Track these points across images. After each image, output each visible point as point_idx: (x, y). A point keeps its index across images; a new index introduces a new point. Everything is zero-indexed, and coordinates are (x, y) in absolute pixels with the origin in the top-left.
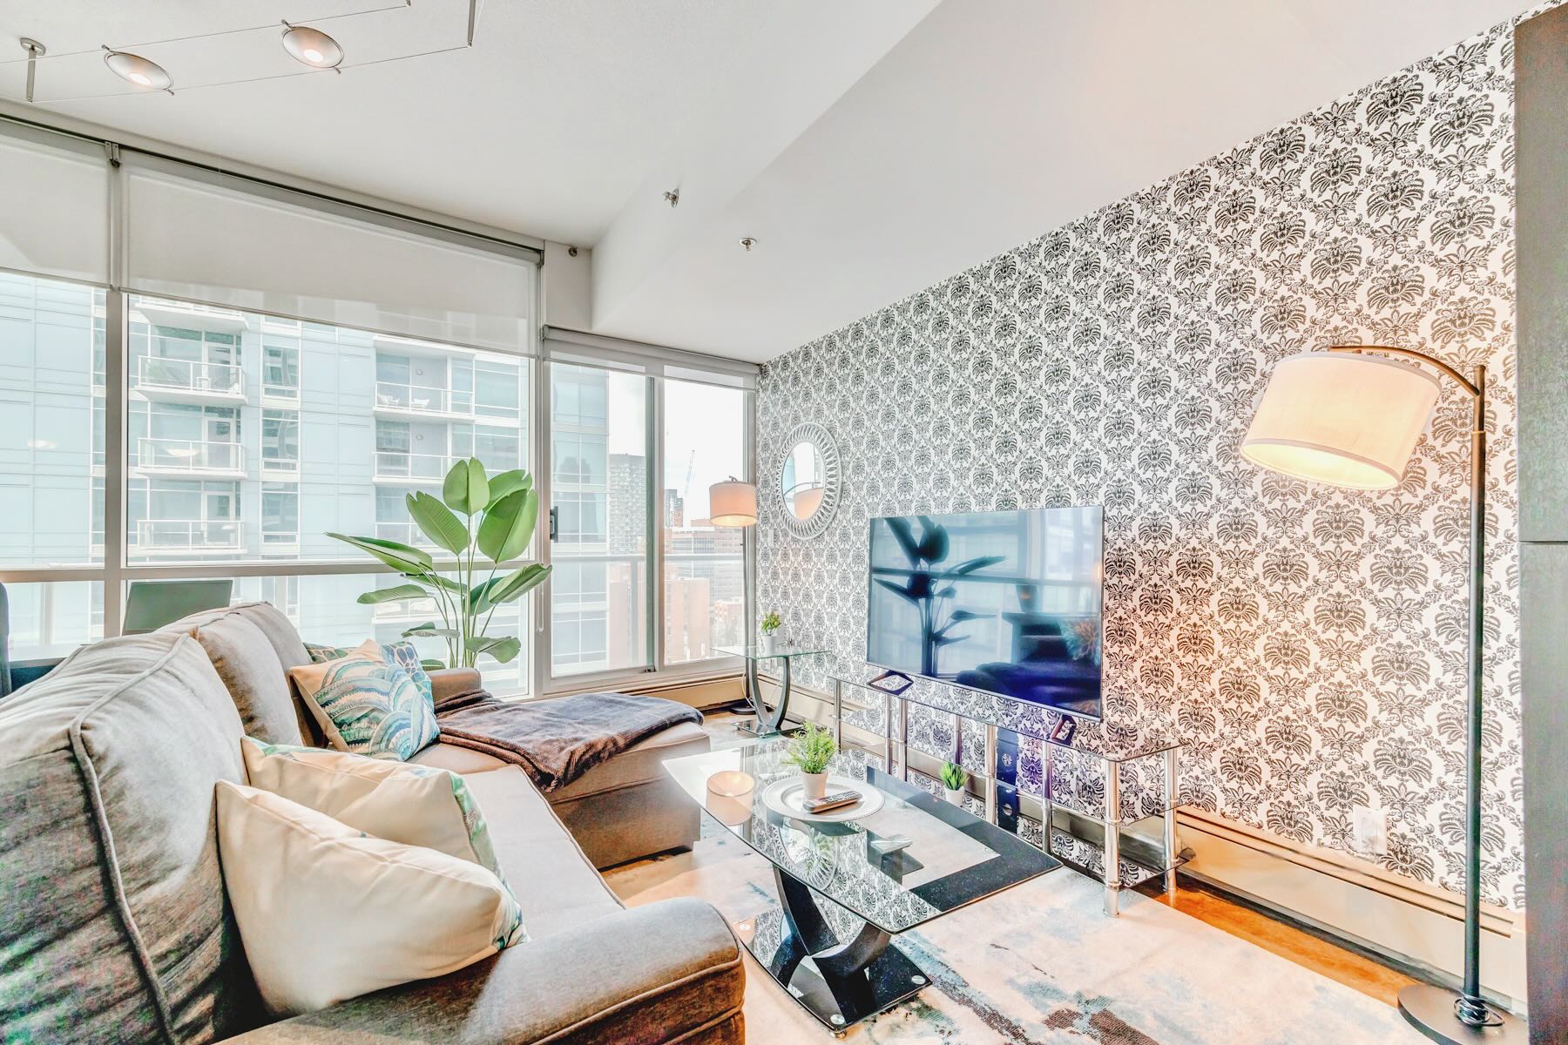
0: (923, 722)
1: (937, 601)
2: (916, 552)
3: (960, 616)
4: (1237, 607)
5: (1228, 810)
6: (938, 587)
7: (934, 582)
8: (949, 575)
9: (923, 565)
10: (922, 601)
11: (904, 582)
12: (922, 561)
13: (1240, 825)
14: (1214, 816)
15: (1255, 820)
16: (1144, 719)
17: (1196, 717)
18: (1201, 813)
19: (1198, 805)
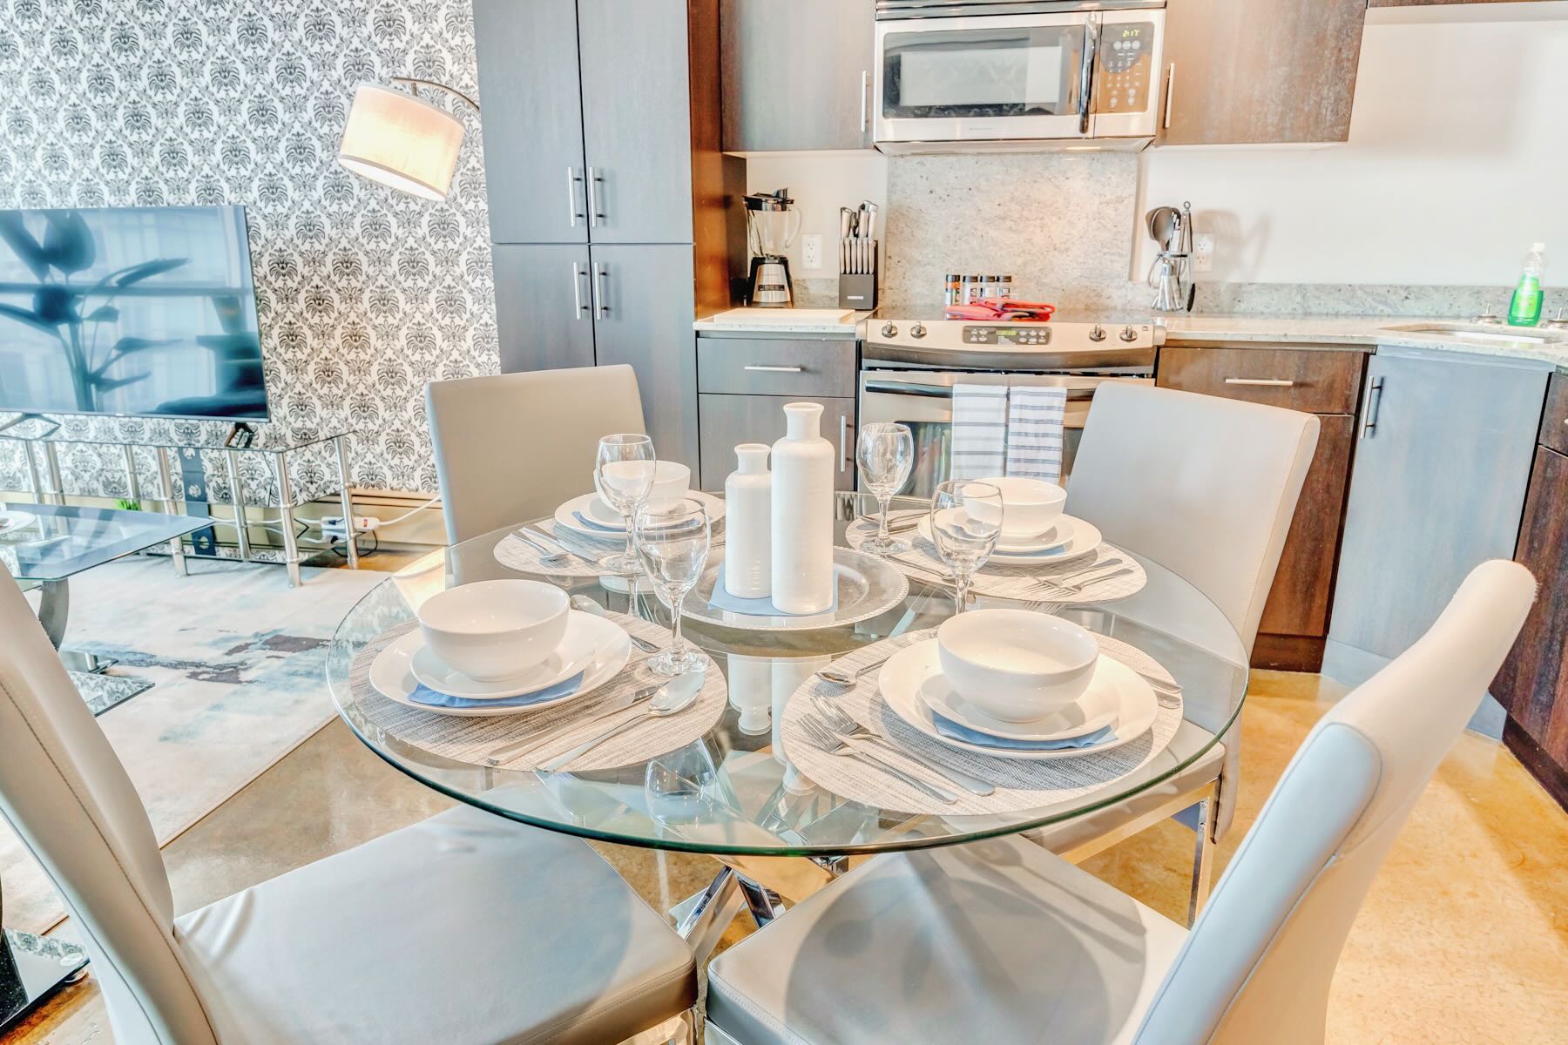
0: (86, 476)
1: (87, 328)
2: (41, 257)
3: (129, 346)
4: (384, 302)
5: (395, 484)
6: (86, 307)
7: (80, 300)
8: (101, 289)
9: (56, 276)
10: (64, 328)
11: (27, 302)
12: (53, 269)
13: (404, 493)
14: (386, 492)
15: (413, 486)
16: (323, 419)
17: (364, 408)
18: (376, 492)
19: (373, 486)
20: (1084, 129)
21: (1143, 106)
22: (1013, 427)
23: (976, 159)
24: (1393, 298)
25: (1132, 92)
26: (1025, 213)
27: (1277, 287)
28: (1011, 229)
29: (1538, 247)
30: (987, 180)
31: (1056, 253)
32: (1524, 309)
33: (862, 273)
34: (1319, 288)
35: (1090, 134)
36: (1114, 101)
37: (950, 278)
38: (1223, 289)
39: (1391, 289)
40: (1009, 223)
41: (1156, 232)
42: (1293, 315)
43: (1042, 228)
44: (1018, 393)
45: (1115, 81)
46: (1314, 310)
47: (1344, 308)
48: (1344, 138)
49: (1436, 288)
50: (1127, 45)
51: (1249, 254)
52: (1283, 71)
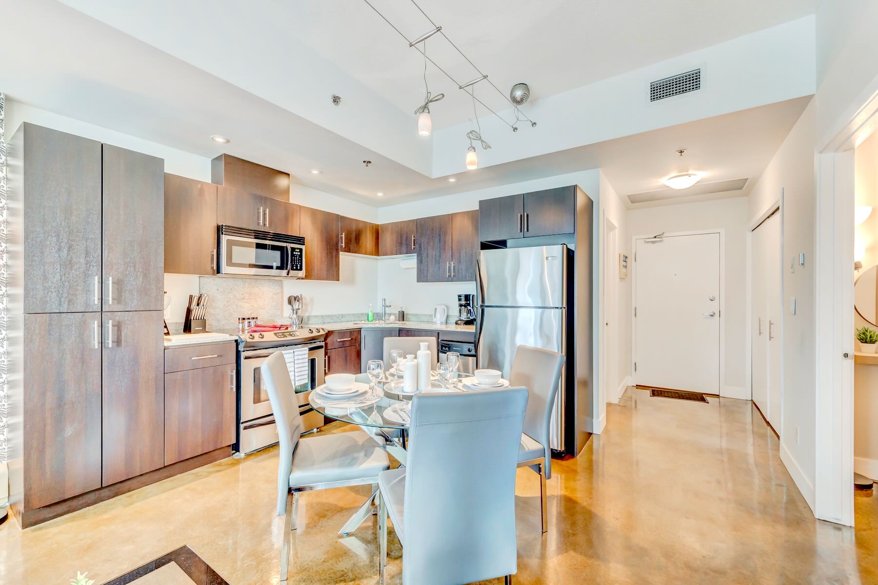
20: (288, 274)
21: (301, 269)
22: (296, 362)
23: (233, 279)
24: (340, 318)
25: (299, 265)
26: (250, 297)
27: (317, 316)
28: (246, 302)
29: (371, 305)
30: (238, 286)
31: (261, 309)
32: (371, 318)
33: (199, 319)
34: (326, 316)
35: (289, 275)
36: (295, 268)
37: (240, 319)
38: (305, 317)
39: (339, 315)
40: (245, 300)
41: (290, 303)
42: (321, 323)
43: (256, 302)
44: (297, 351)
45: (295, 262)
46: (326, 322)
47: (331, 321)
48: (339, 280)
49: (347, 314)
50: (297, 253)
51: (309, 308)
52: (326, 263)
